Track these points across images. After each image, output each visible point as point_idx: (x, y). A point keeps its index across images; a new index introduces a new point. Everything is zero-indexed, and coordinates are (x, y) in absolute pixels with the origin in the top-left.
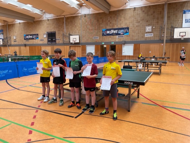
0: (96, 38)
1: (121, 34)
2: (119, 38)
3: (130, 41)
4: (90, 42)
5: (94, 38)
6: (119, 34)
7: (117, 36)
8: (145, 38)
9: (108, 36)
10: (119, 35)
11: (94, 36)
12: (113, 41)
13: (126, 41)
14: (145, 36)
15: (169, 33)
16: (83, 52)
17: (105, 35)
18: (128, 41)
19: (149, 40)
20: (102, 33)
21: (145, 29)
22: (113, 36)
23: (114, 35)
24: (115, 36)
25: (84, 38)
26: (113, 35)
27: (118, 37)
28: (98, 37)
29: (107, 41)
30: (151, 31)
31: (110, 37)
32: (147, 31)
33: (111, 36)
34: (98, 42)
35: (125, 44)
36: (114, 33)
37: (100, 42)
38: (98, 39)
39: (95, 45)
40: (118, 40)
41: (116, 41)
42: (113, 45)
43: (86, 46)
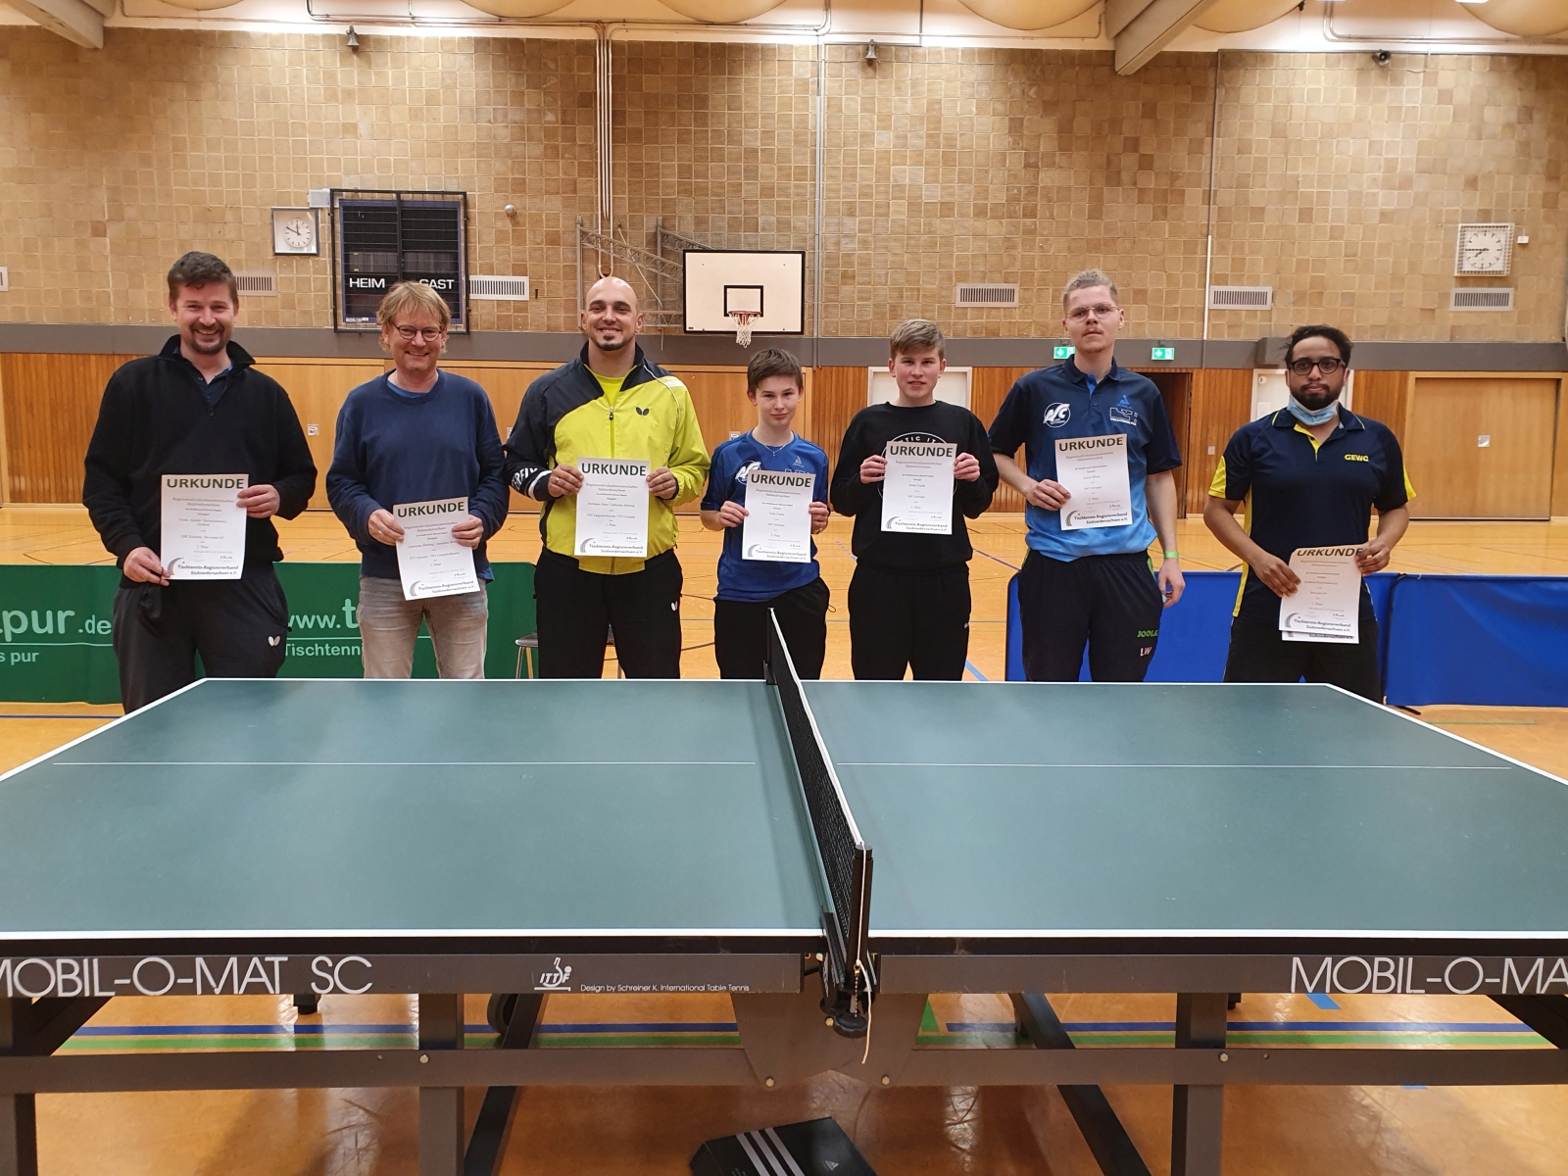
0: (987, 295)
2: (1219, 313)
5: (967, 294)
7: (1209, 291)
8: (1451, 321)
14: (1454, 306)
21: (1452, 251)
22: (1164, 288)
24: (1183, 289)
25: (846, 290)
27: (1219, 297)
30: (1499, 266)
31: (1141, 298)
32: (1466, 267)
33: (1150, 290)
37: (1033, 335)
38: (1016, 302)
39: (969, 369)
40: (1214, 326)
41: (1195, 337)
42: (1162, 371)
43: (875, 373)
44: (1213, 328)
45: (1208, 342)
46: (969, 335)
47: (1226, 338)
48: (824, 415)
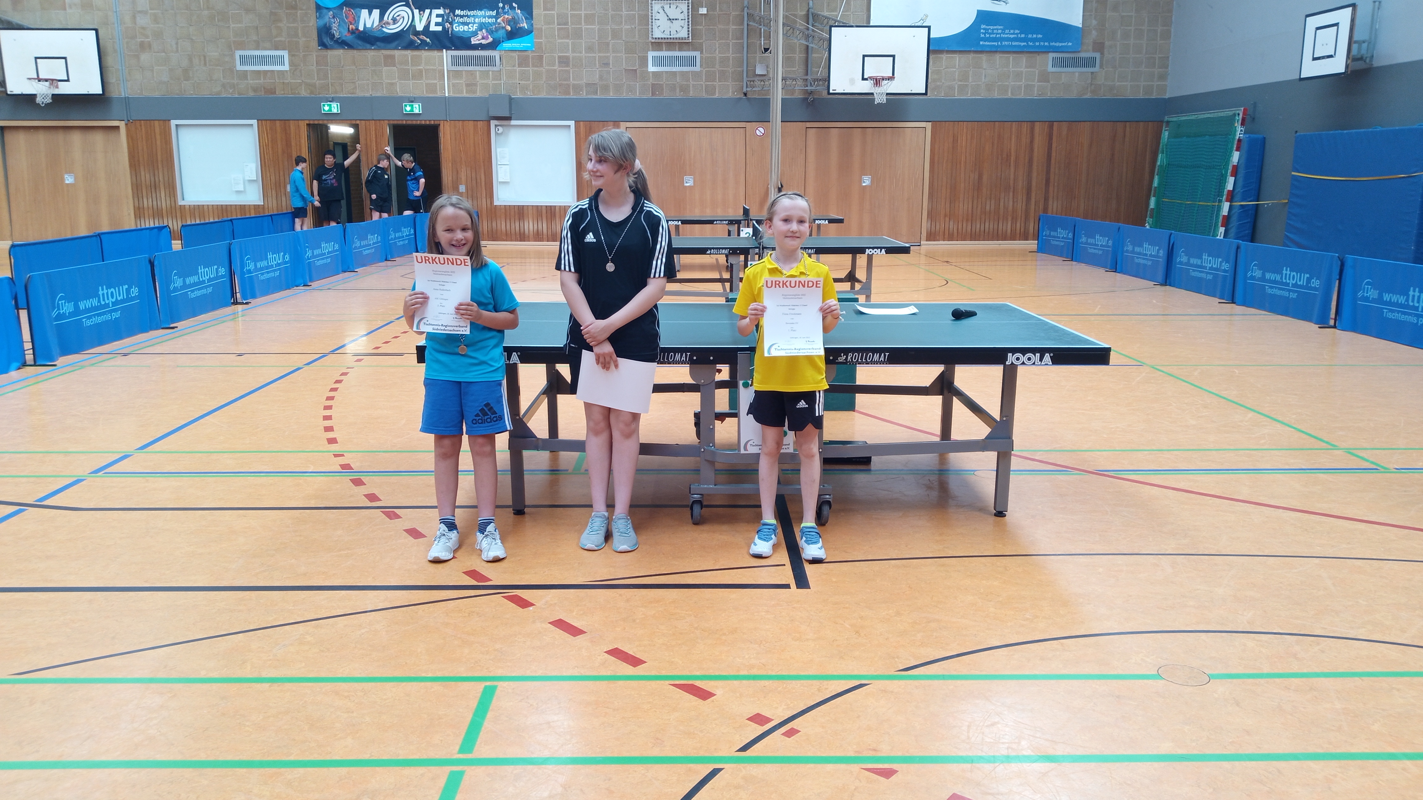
0: (263, 60)
1: (474, 41)
2: (457, 74)
3: (543, 95)
4: (205, 93)
5: (244, 60)
6: (462, 43)
7: (446, 55)
8: (651, 81)
9: (371, 54)
10: (457, 48)
11: (242, 46)
12: (417, 94)
13: (519, 95)
14: (651, 68)
15: (798, 56)
16: (145, 176)
17: (342, 44)
18: (529, 94)
19: (678, 95)
20: (313, 23)
21: (646, 20)
22: (409, 53)
23: (417, 48)
24: (425, 54)
25: (145, 57)
26: (411, 46)
27: (456, 61)
28: (285, 54)
29: (360, 94)
30: (683, 34)
31: (390, 61)
32: (657, 34)
33: (398, 54)
34: (279, 93)
35: (509, 118)
36: (417, 33)
37: (304, 93)
38: (286, 67)
39: (254, 122)
40: (454, 85)
41: (439, 94)
42: (414, 123)
43: (177, 125)
44: (454, 87)
45: (449, 98)
46: (251, 94)
47: (465, 95)
48: (139, 161)
